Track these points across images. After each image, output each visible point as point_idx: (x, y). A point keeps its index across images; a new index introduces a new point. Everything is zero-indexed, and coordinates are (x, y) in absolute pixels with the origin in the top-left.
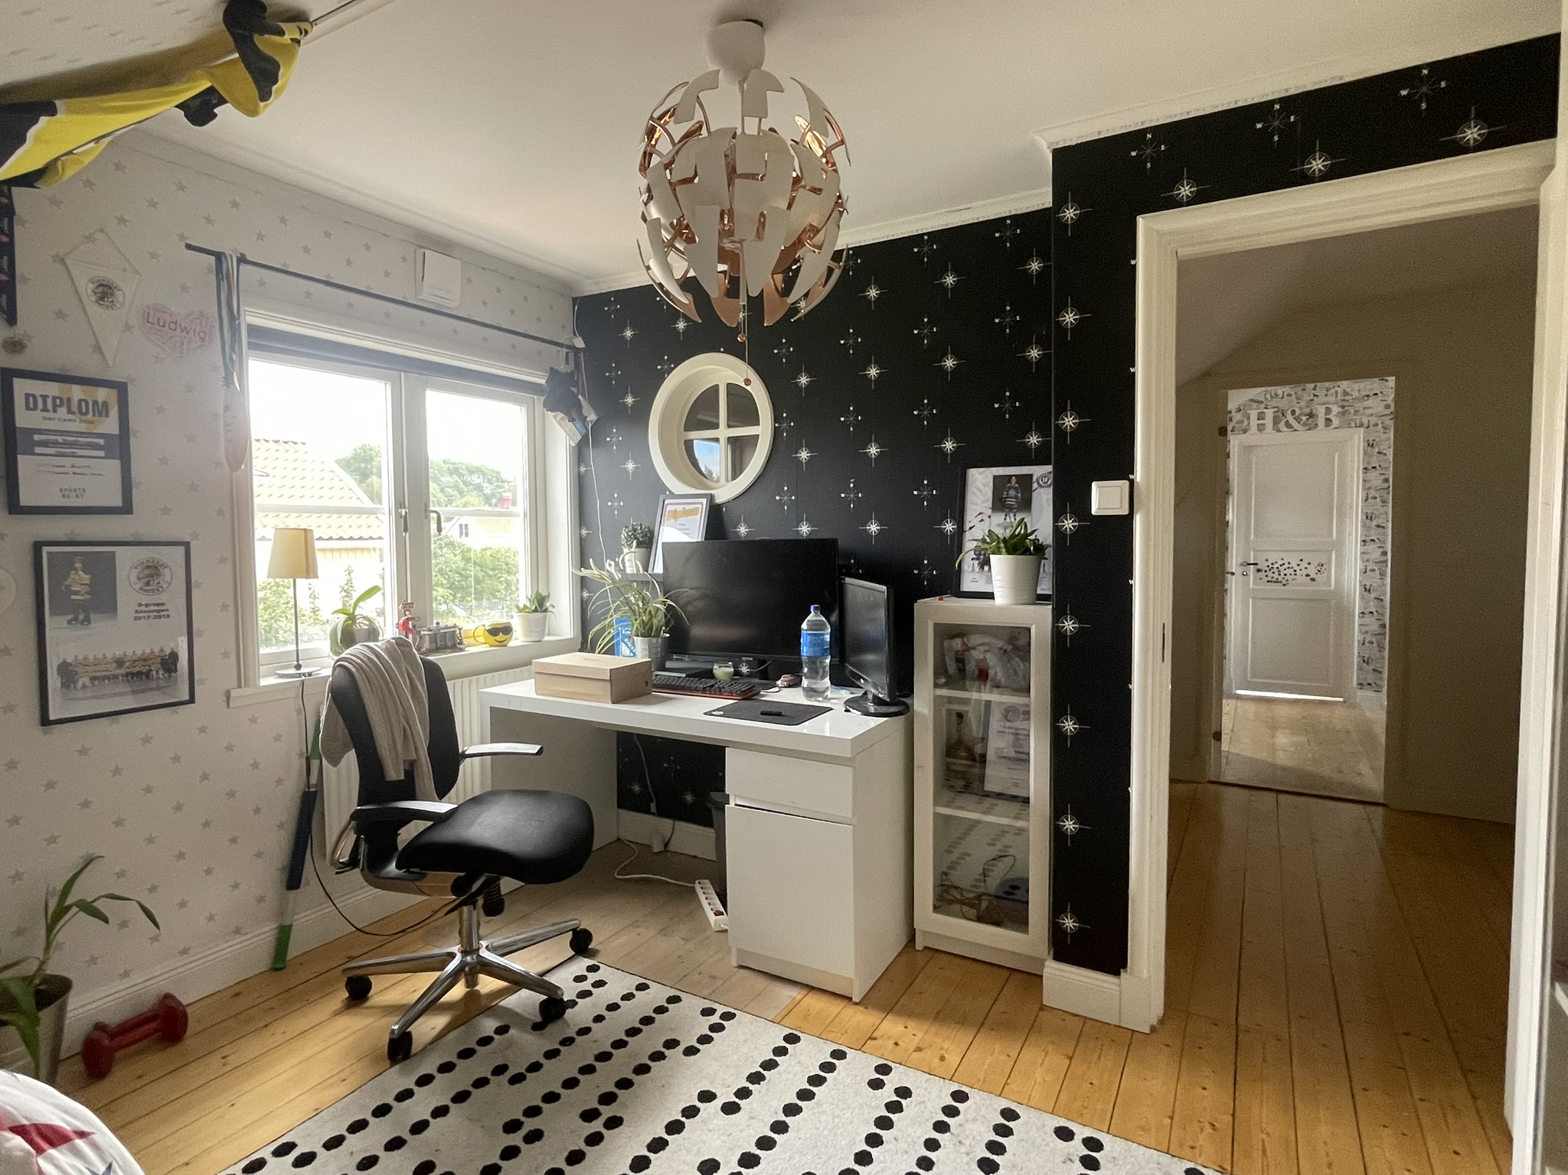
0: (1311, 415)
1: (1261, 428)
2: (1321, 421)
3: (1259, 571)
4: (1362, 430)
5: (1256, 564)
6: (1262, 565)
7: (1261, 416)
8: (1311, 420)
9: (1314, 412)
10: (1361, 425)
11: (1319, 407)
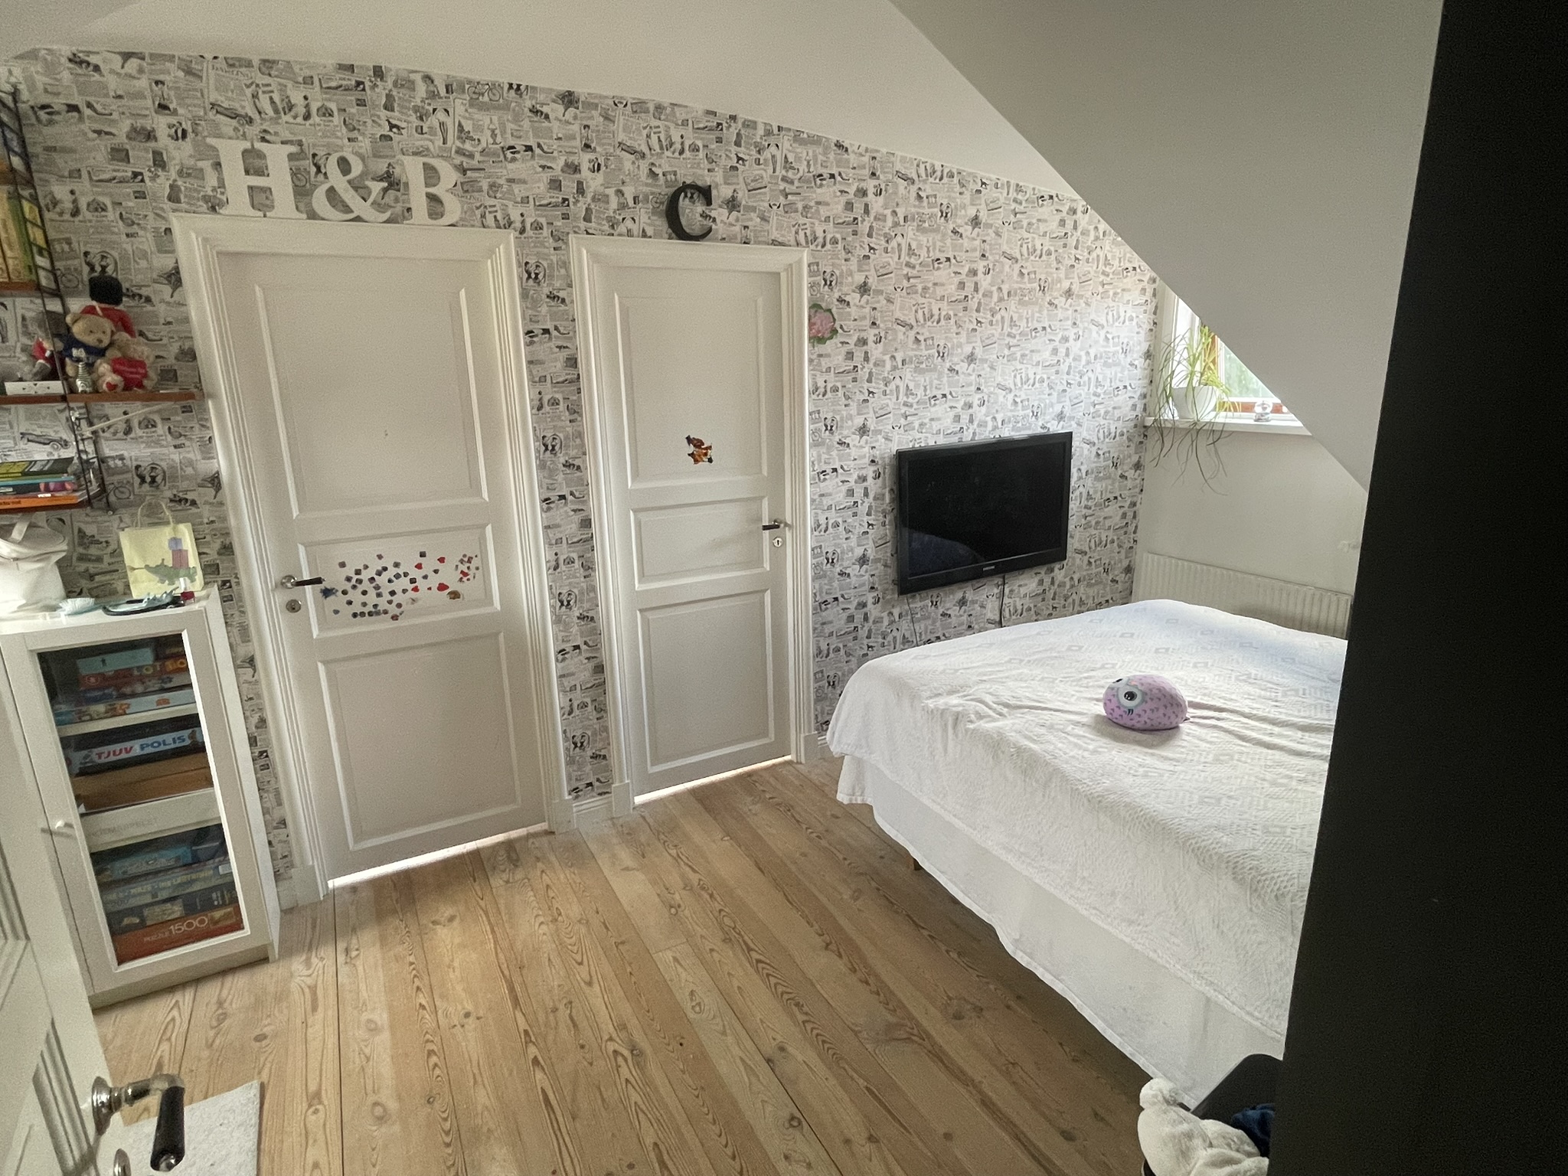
0: (392, 182)
1: (260, 199)
2: (418, 199)
3: (327, 593)
4: (512, 235)
5: (318, 581)
6: (334, 578)
7: (254, 164)
8: (392, 193)
9: (397, 171)
10: (510, 224)
11: (408, 160)
